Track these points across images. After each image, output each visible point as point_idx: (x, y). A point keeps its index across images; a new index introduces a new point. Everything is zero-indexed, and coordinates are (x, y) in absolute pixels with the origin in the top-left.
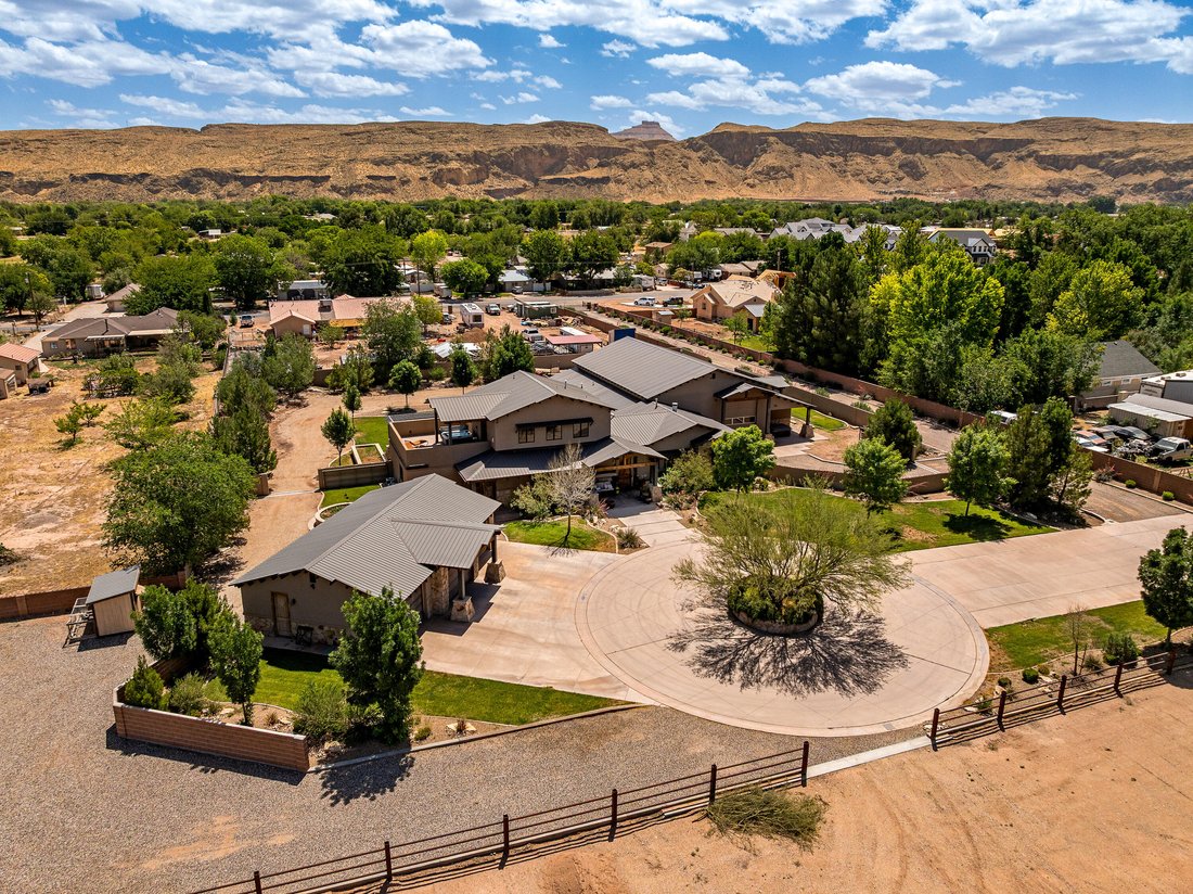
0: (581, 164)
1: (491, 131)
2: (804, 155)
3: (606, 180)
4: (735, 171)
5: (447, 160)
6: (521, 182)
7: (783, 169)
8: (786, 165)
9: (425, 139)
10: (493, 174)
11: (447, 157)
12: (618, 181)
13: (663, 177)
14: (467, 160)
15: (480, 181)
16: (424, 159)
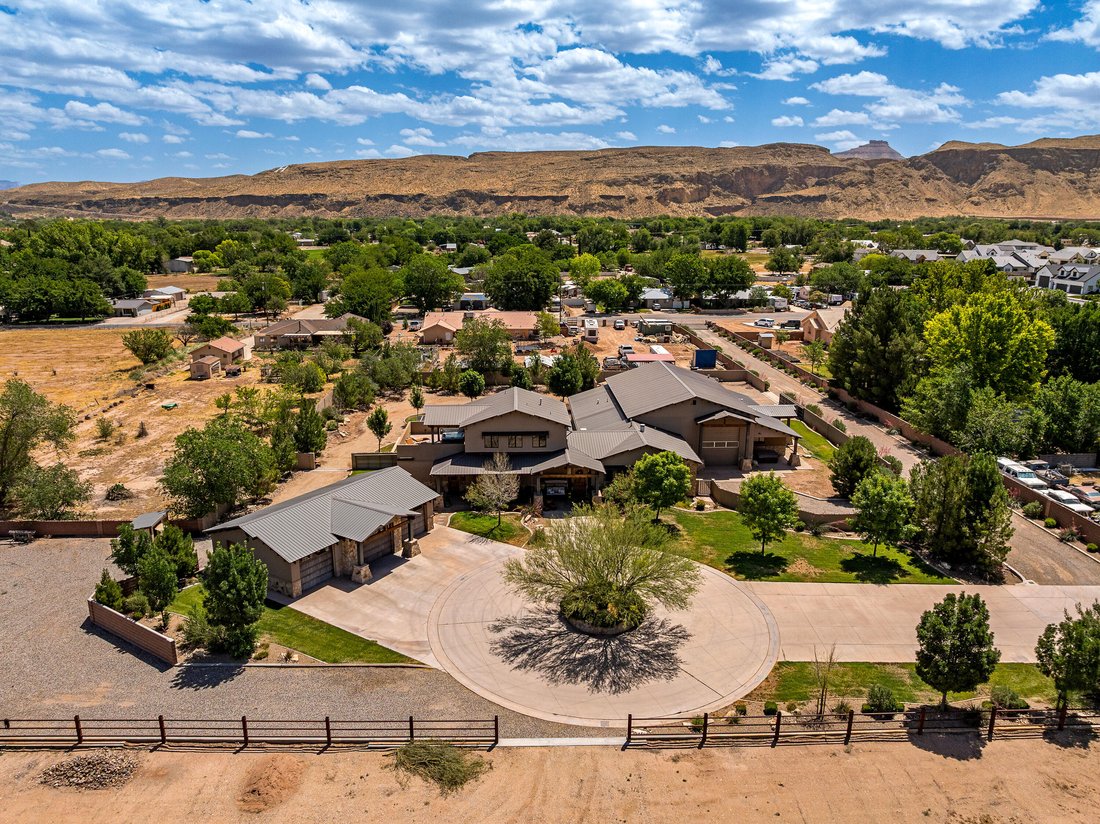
0: (800, 182)
1: (716, 154)
2: (1039, 172)
3: (822, 198)
4: (959, 189)
5: (672, 181)
6: (740, 200)
7: (1012, 186)
8: (1017, 183)
9: (654, 162)
10: (714, 193)
11: (672, 178)
12: (835, 199)
13: (882, 195)
14: (690, 180)
15: (701, 199)
16: (651, 180)
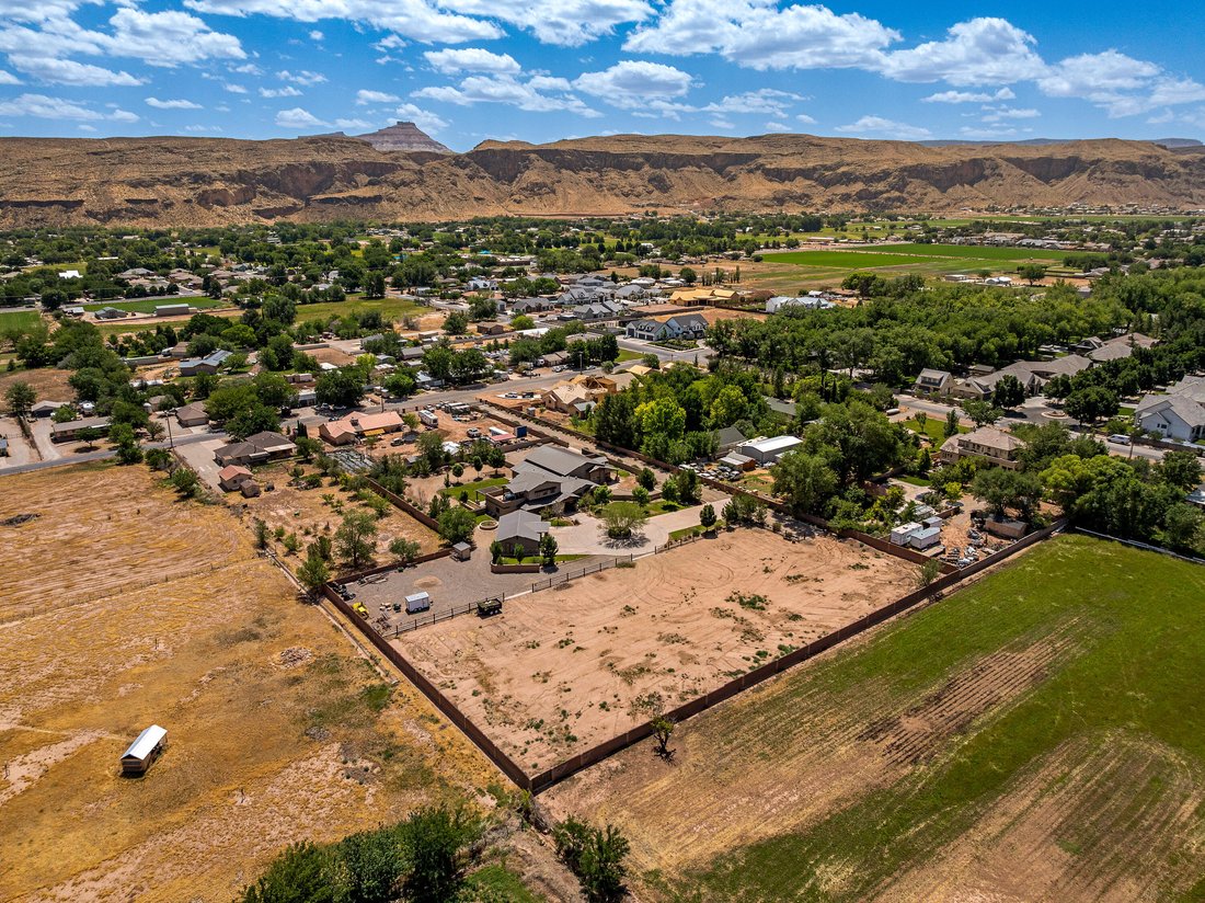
0: (350, 181)
1: (252, 148)
2: (564, 171)
3: (378, 199)
4: (501, 187)
5: (211, 181)
6: (290, 201)
7: (545, 185)
8: (548, 182)
9: (184, 159)
10: (261, 193)
11: (210, 177)
12: (390, 200)
13: (434, 195)
14: (230, 179)
15: (248, 201)
16: (185, 180)
